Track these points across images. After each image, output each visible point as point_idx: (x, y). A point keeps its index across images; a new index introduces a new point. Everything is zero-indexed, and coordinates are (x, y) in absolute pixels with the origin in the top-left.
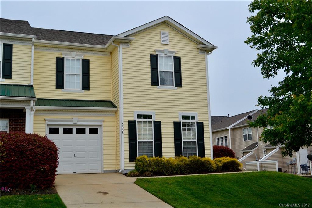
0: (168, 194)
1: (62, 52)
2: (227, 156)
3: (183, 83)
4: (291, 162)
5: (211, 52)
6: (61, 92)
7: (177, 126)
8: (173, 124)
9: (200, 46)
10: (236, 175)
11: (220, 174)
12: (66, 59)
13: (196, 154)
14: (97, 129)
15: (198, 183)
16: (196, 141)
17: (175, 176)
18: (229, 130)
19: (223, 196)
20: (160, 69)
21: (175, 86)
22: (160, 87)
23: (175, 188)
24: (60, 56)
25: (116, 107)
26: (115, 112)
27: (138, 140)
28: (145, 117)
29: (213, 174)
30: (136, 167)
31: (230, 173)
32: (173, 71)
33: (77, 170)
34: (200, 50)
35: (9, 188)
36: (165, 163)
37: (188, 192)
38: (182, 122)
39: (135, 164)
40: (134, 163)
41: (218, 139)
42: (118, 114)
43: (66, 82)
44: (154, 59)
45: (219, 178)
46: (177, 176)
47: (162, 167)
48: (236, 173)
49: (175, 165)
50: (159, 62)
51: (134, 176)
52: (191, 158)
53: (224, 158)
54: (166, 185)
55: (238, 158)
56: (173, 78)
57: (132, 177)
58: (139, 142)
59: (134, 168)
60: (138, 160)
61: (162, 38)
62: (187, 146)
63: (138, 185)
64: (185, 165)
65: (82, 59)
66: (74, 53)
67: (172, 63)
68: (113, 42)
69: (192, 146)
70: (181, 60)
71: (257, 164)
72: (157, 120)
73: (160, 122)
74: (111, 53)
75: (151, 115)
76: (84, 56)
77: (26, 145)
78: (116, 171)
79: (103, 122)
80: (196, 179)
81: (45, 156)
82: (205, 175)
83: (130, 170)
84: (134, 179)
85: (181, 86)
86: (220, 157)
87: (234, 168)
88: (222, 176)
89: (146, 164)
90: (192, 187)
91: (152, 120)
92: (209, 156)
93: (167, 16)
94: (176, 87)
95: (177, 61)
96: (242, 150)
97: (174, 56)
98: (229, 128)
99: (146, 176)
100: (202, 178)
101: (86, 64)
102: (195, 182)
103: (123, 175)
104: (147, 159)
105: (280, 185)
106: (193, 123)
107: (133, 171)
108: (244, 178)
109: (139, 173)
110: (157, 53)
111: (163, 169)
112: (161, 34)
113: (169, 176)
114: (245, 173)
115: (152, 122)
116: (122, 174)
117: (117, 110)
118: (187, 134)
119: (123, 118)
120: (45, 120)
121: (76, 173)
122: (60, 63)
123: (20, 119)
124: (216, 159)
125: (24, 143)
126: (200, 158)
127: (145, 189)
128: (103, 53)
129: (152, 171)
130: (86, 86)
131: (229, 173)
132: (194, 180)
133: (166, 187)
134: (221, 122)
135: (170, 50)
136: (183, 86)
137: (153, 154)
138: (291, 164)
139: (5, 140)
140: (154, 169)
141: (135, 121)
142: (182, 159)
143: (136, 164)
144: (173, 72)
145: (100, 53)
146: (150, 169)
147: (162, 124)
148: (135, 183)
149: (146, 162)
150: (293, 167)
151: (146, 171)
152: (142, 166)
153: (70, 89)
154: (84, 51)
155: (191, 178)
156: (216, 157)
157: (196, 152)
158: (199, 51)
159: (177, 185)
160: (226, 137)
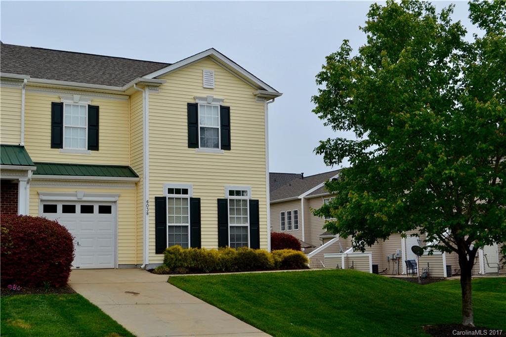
0: (212, 295)
1: (61, 95)
2: (290, 248)
3: (232, 145)
4: (393, 257)
5: (273, 100)
6: (58, 153)
7: (222, 205)
8: (216, 202)
9: (259, 92)
10: (300, 273)
11: (279, 273)
12: (66, 105)
13: (247, 245)
14: (110, 207)
15: (249, 283)
16: (247, 227)
17: (219, 274)
18: (302, 200)
19: (279, 298)
20: (201, 124)
21: (221, 149)
22: (201, 149)
23: (221, 289)
24: (57, 101)
25: (138, 177)
26: (136, 184)
27: (168, 224)
28: (178, 191)
29: (270, 272)
30: (165, 261)
31: (292, 270)
32: (219, 127)
33: (82, 264)
34: (258, 97)
35: (18, 286)
36: (205, 256)
37: (237, 293)
38: (230, 200)
39: (163, 257)
40: (163, 255)
41: (283, 214)
42: (141, 187)
43: (65, 138)
44: (193, 110)
45: (276, 278)
46: (222, 274)
47: (200, 261)
48: (301, 272)
49: (219, 259)
50: (200, 114)
51: (164, 273)
52: (241, 250)
53: (286, 250)
54: (209, 285)
55: (315, 247)
56: (218, 137)
57: (160, 274)
58: (169, 226)
59: (162, 262)
60: (169, 252)
61: (204, 80)
62: (236, 233)
63: (173, 285)
64: (232, 259)
65: (89, 105)
66: (77, 97)
67: (218, 115)
68: (136, 84)
69: (242, 233)
70: (231, 111)
71: (341, 258)
72: (195, 196)
73: (199, 200)
74: (130, 96)
75: (187, 190)
76: (91, 101)
77: (36, 233)
78: (136, 267)
79: (119, 196)
80: (247, 278)
81: (60, 247)
82: (259, 273)
83: (158, 266)
84: (166, 277)
85: (229, 149)
86: (280, 249)
87: (299, 264)
88: (280, 274)
89: (180, 257)
90: (241, 288)
91: (187, 196)
92: (265, 247)
93: (213, 48)
94: (223, 150)
95: (225, 112)
96: (321, 235)
97: (221, 106)
98: (302, 197)
99: (179, 273)
100: (255, 276)
101: (94, 113)
102: (245, 281)
103: (147, 272)
104: (182, 250)
105: (353, 287)
106: (245, 201)
107: (162, 267)
108: (310, 277)
109: (171, 269)
110: (197, 101)
111: (202, 264)
112: (204, 73)
113: (211, 274)
114: (312, 271)
115: (187, 199)
116: (145, 271)
117: (139, 181)
118: (235, 216)
119: (148, 193)
120: (38, 194)
121: (80, 268)
122: (57, 110)
123: (6, 193)
124: (274, 251)
125: (35, 230)
126: (252, 249)
127: (183, 290)
128: (119, 96)
129: (187, 267)
130: (93, 144)
131: (290, 271)
132: (244, 280)
133: (210, 287)
134: (290, 185)
135: (215, 97)
136: (232, 148)
137: (187, 244)
138: (393, 259)
139: (11, 226)
140: (191, 264)
141: (165, 198)
142: (228, 251)
143: (166, 257)
144: (218, 129)
145: (114, 96)
146: (186, 264)
147: (201, 201)
148: (168, 282)
149: (180, 255)
150: (396, 263)
151: (179, 267)
152: (175, 259)
153: (71, 148)
154: (92, 94)
155: (241, 277)
156: (275, 249)
157: (247, 241)
158: (257, 99)
159: (223, 285)
160: (296, 212)
